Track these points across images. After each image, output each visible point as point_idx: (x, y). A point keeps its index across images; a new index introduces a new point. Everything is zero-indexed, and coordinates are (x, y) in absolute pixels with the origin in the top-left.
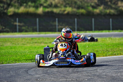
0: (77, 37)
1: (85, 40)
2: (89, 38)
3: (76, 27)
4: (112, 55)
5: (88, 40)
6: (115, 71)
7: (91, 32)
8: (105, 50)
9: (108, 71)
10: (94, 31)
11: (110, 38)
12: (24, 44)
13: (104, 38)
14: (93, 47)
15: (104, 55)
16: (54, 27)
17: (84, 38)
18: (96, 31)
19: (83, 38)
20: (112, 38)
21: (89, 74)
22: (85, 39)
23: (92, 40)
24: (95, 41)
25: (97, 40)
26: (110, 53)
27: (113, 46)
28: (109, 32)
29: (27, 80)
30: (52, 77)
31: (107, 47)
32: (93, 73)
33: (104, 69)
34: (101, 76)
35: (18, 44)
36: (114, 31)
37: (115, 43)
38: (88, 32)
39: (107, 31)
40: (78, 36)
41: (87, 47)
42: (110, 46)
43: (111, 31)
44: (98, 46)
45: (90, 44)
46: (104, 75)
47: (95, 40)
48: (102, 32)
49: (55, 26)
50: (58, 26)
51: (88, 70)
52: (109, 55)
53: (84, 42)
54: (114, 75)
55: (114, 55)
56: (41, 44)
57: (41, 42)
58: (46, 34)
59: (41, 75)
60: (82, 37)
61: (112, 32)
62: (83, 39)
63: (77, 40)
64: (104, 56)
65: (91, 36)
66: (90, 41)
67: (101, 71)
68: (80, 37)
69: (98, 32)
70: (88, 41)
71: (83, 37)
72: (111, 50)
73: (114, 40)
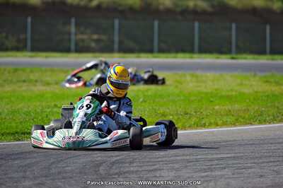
1: (136, 80)
2: (146, 76)
3: (116, 39)
4: (198, 125)
5: (143, 80)
6: (204, 174)
7: (150, 55)
8: (182, 113)
9: (188, 175)
10: (156, 55)
11: (193, 76)
13: (180, 73)
14: (154, 101)
16: (67, 37)
17: (135, 75)
18: (161, 55)
19: (132, 76)
20: (199, 73)
22: (136, 78)
23: (153, 80)
24: (160, 82)
25: (163, 82)
26: (194, 120)
27: (199, 101)
28: (191, 58)
33: (177, 170)
36: (204, 55)
37: (205, 91)
38: (142, 55)
39: (188, 55)
41: (141, 100)
42: (192, 101)
43: (196, 56)
44: (165, 100)
45: (147, 91)
47: (160, 80)
48: (175, 57)
49: (70, 34)
50: (76, 34)
51: (144, 168)
52: (190, 127)
53: (134, 84)
55: (201, 126)
56: (36, 86)
57: (36, 81)
58: (47, 57)
61: (198, 58)
62: (134, 78)
65: (149, 71)
66: (147, 82)
67: (172, 174)
69: (166, 57)
70: (142, 82)
71: (133, 73)
72: (196, 112)
73: (202, 82)
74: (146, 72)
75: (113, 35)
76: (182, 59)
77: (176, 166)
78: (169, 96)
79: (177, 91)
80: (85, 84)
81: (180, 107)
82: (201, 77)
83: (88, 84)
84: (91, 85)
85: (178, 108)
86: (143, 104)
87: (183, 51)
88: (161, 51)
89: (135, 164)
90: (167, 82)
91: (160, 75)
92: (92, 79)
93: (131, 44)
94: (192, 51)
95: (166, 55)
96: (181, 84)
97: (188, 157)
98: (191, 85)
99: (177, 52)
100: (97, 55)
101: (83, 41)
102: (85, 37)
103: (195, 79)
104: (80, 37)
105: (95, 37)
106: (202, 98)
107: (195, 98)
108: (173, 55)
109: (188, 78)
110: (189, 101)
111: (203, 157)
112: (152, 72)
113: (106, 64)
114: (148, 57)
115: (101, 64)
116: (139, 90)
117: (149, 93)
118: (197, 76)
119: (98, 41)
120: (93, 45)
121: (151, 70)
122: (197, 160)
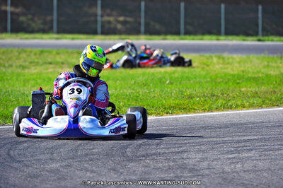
0: (145, 55)
1: (162, 62)
2: (172, 58)
3: (143, 20)
4: (224, 107)
5: (169, 61)
6: (230, 156)
7: (176, 37)
8: (209, 95)
9: (214, 157)
10: (183, 37)
11: (219, 58)
12: (24, 67)
13: (207, 55)
14: (180, 83)
15: (206, 107)
16: (93, 19)
17: (162, 57)
18: (187, 37)
19: (158, 58)
20: (226, 55)
21: (171, 164)
22: (162, 60)
23: (179, 62)
24: (186, 64)
25: (190, 63)
26: (220, 102)
27: (226, 83)
28: (218, 40)
29: (30, 177)
30: (87, 170)
31: (214, 84)
32: (180, 162)
33: (204, 151)
34: (197, 170)
35: (11, 66)
36: (230, 37)
37: (232, 73)
38: (169, 37)
39: (214, 37)
40: (148, 51)
41: (168, 82)
42: (219, 83)
43: (222, 38)
44: (192, 82)
45: (174, 73)
46: (204, 169)
47: (186, 62)
48: (202, 39)
49: (96, 15)
50: (102, 16)
51: (170, 150)
52: (217, 109)
53: (160, 66)
54: (227, 169)
55: (228, 108)
56: (62, 68)
57: (63, 63)
58: (73, 39)
59: (64, 164)
60: (158, 55)
61: (225, 40)
62: (160, 60)
63: (145, 61)
64: (204, 110)
65: (176, 53)
66: (173, 64)
67: (199, 156)
68: (152, 54)
69: (193, 39)
70: (169, 64)
71: (160, 55)
72: (222, 94)
73: (228, 63)
74: (172, 54)
75: (140, 17)
76: (208, 41)
77: (203, 148)
78: (195, 78)
79: (203, 73)
80: (111, 66)
81: (207, 89)
82: (228, 59)
83: (114, 66)
84: (117, 67)
85: (205, 90)
86: (170, 86)
87: (210, 33)
88: (188, 33)
89: (162, 146)
90: (194, 64)
91: (187, 57)
92: (118, 61)
93: (158, 27)
94: (219, 33)
95: (192, 37)
96: (208, 66)
97: (215, 139)
98: (217, 66)
99: (203, 34)
100: (123, 37)
101: (109, 22)
102: (111, 19)
103: (221, 61)
104: (106, 18)
105: (121, 19)
106: (229, 80)
107: (221, 80)
108: (200, 37)
109: (215, 60)
110: (216, 83)
111: (230, 139)
112: (179, 54)
113: (132, 45)
114: (174, 39)
115: (128, 46)
116: (166, 72)
117: (176, 75)
118: (223, 59)
119: (124, 23)
120: (119, 26)
121: (178, 52)
122: (224, 142)
